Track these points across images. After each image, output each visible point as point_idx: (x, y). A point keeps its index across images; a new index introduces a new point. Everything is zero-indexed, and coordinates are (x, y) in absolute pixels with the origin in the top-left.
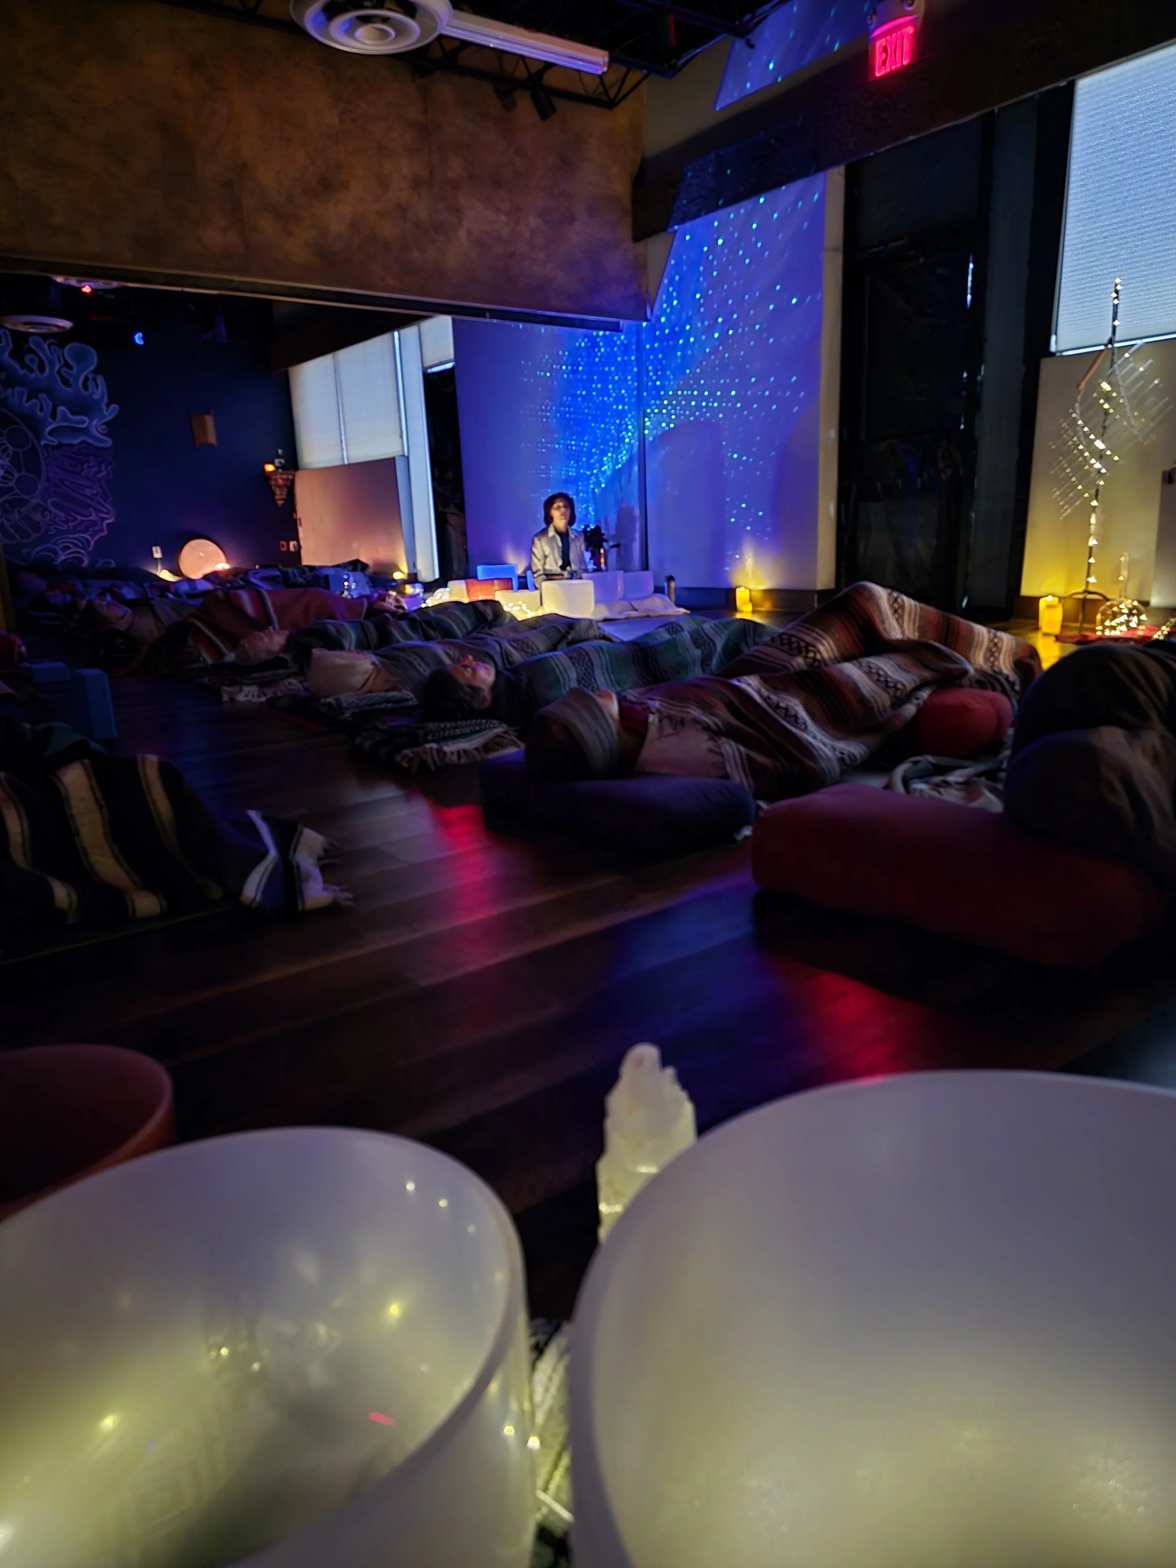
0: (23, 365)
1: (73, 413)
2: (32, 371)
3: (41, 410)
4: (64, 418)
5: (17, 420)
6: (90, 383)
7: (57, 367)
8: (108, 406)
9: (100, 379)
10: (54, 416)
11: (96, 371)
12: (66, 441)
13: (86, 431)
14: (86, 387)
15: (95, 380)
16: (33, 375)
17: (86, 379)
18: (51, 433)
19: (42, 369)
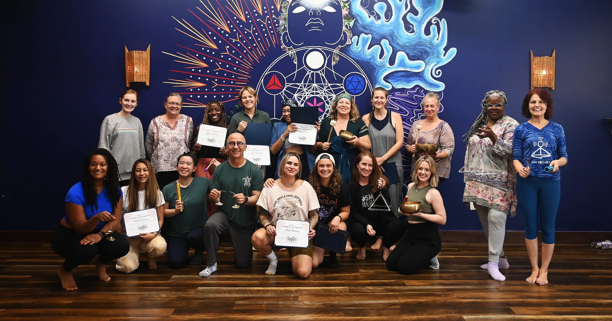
0: (371, 11)
1: (412, 58)
2: (379, 18)
3: (381, 56)
4: (402, 63)
5: (357, 65)
6: (433, 28)
7: (404, 12)
8: (446, 49)
9: (443, 23)
10: (392, 62)
11: (439, 16)
12: (399, 86)
13: (419, 76)
14: (427, 32)
15: (438, 25)
16: (379, 22)
17: (430, 24)
18: (386, 79)
19: (388, 15)
